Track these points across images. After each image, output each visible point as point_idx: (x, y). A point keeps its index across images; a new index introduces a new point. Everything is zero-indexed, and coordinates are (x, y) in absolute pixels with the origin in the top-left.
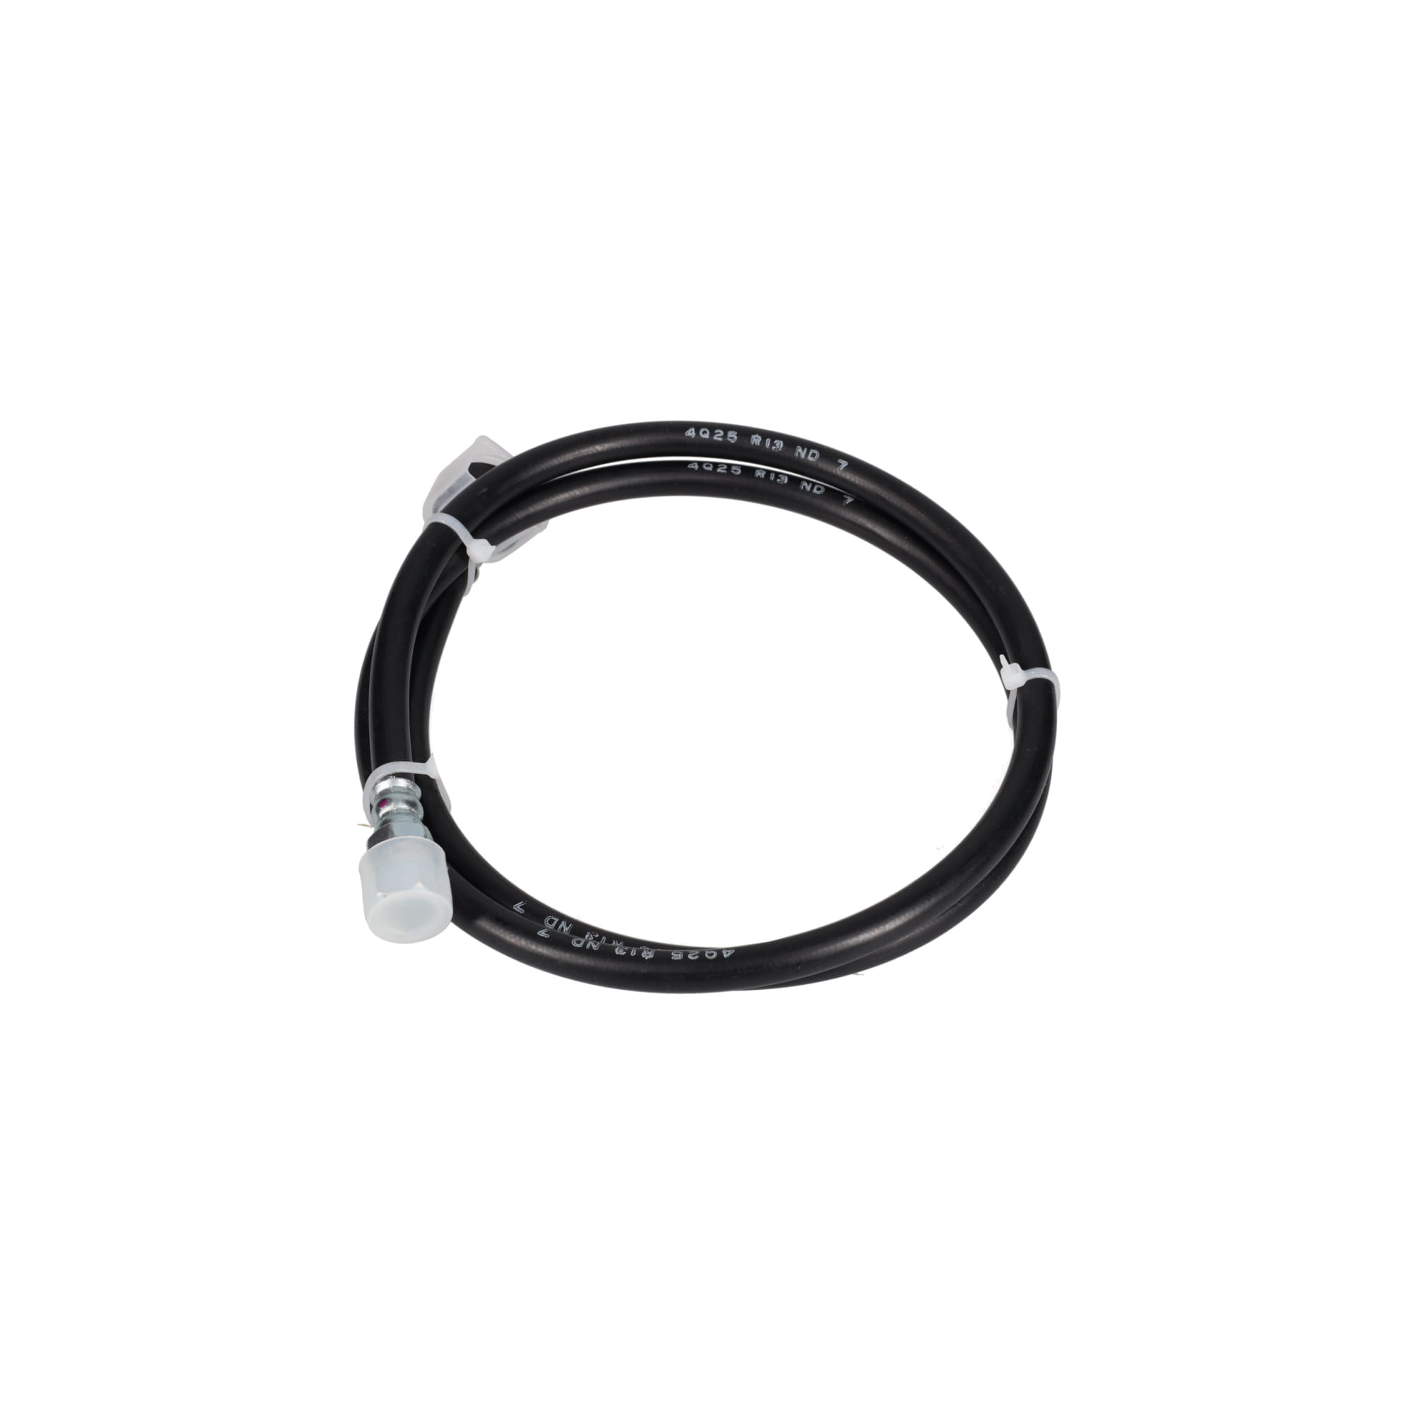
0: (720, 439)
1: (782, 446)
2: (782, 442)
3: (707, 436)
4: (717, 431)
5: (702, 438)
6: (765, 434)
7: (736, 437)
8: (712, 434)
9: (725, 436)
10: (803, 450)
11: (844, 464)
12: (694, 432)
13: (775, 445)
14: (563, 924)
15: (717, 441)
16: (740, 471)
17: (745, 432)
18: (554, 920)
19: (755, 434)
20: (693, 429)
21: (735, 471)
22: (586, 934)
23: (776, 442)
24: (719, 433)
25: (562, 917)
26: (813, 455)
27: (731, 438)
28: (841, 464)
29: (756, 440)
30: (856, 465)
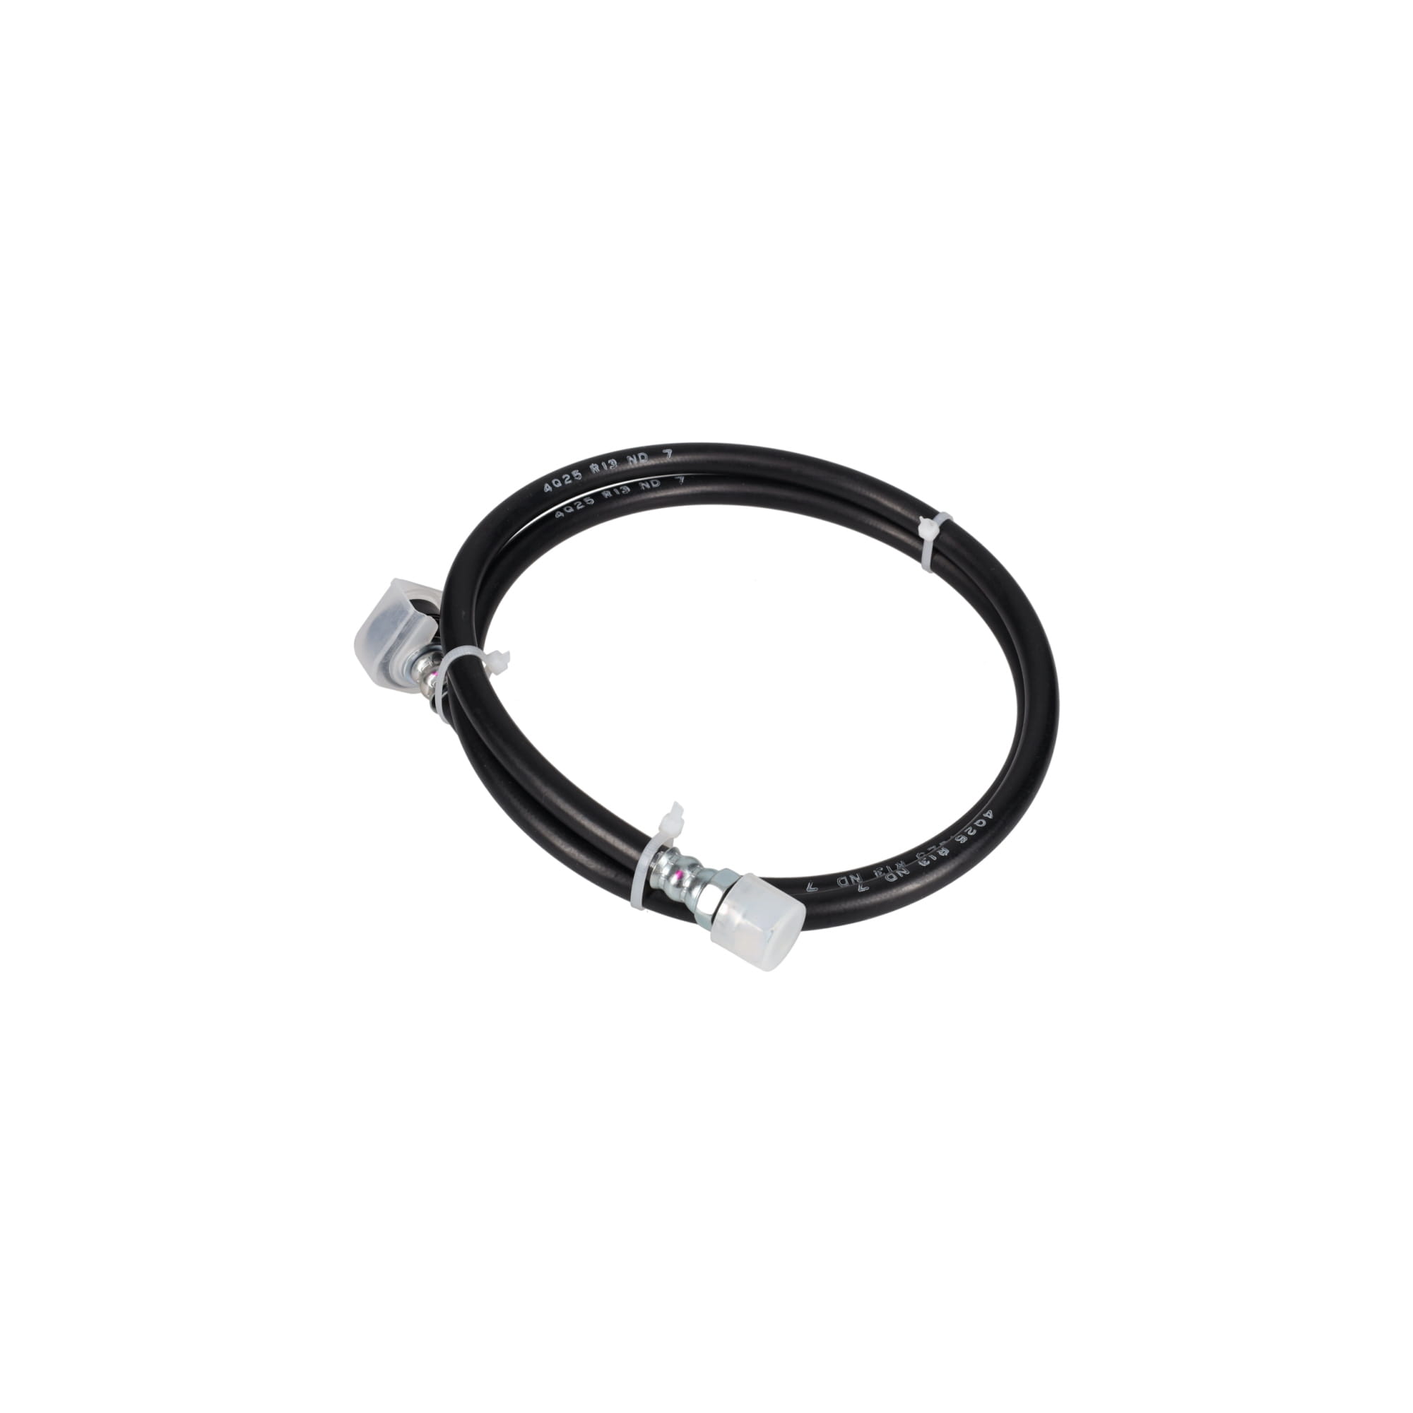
0: (570, 482)
1: (616, 462)
2: (613, 460)
3: (560, 484)
4: (564, 477)
5: (557, 488)
6: (599, 460)
7: (580, 474)
8: (562, 481)
9: (572, 478)
10: (633, 457)
11: (669, 452)
12: (549, 487)
13: (610, 465)
14: (852, 878)
15: (568, 484)
16: (592, 500)
17: (583, 466)
18: (844, 880)
19: (590, 464)
20: (547, 485)
21: (589, 502)
22: (874, 874)
23: (609, 462)
24: (566, 478)
25: (847, 874)
26: (643, 457)
27: (577, 476)
28: (667, 453)
29: (595, 468)
30: (678, 449)
